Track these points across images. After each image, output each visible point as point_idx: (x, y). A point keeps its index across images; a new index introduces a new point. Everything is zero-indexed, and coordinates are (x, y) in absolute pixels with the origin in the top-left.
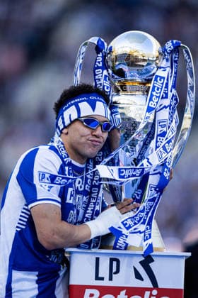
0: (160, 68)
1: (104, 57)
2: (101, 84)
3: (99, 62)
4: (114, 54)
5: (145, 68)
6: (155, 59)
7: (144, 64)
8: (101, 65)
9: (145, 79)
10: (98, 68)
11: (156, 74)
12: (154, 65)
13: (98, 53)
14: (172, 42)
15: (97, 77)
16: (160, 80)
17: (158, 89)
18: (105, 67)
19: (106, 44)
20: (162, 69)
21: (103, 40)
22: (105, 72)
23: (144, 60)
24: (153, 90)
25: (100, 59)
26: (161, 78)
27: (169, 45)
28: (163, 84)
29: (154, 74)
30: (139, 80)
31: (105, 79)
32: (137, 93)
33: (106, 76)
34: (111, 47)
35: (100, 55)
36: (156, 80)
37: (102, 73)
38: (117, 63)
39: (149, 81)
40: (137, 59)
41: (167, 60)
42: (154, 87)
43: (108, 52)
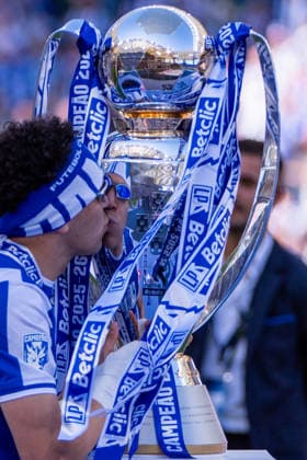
0: (210, 81)
1: (95, 61)
2: (83, 115)
3: (84, 71)
4: (116, 51)
5: (179, 80)
6: (196, 62)
7: (178, 73)
8: (86, 77)
9: (178, 105)
10: (81, 82)
11: (202, 96)
12: (196, 74)
13: (83, 52)
14: (233, 27)
15: (75, 100)
16: (210, 105)
17: (207, 123)
18: (96, 79)
19: (98, 32)
20: (213, 84)
21: (91, 25)
22: (95, 93)
23: (175, 66)
24: (198, 127)
25: (86, 64)
26: (212, 100)
27: (227, 35)
28: (215, 111)
29: (197, 94)
30: (165, 106)
31: (93, 107)
32: (164, 134)
33: (95, 101)
34: (109, 40)
35: (87, 56)
36: (202, 106)
37: (89, 94)
38: (122, 71)
39: (188, 108)
40: (162, 67)
41: (223, 64)
42: (199, 120)
43: (103, 48)
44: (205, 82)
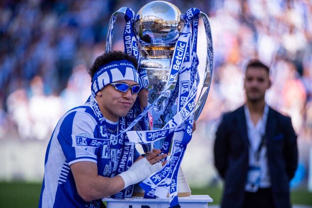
0: (182, 34)
1: (133, 25)
2: (130, 49)
3: (128, 30)
4: (142, 21)
5: (169, 34)
6: (177, 25)
7: (168, 30)
8: (130, 32)
9: (170, 44)
10: (127, 34)
11: (179, 40)
12: (177, 31)
13: (127, 21)
14: (192, 10)
15: (126, 43)
16: (182, 45)
17: (180, 54)
18: (133, 34)
19: (133, 12)
21: (130, 9)
22: (134, 39)
23: (167, 27)
24: (176, 54)
25: (129, 27)
26: (183, 43)
27: (190, 13)
28: (184, 48)
29: (177, 39)
30: (163, 45)
31: (134, 45)
32: (163, 57)
33: (134, 42)
34: (139, 16)
35: (129, 23)
36: (178, 45)
37: (131, 39)
38: (144, 30)
39: (173, 45)
40: (162, 27)
41: (188, 26)
42: (177, 51)
43: (136, 19)
44: (181, 34)
